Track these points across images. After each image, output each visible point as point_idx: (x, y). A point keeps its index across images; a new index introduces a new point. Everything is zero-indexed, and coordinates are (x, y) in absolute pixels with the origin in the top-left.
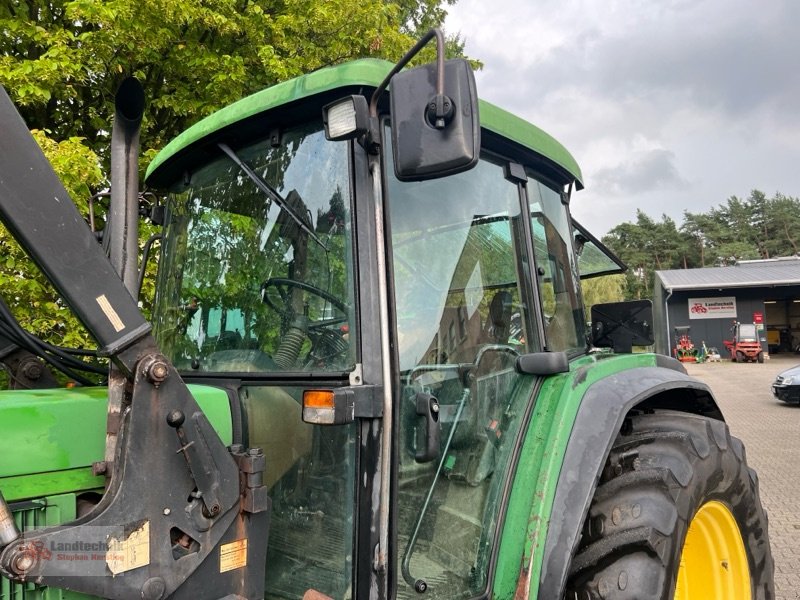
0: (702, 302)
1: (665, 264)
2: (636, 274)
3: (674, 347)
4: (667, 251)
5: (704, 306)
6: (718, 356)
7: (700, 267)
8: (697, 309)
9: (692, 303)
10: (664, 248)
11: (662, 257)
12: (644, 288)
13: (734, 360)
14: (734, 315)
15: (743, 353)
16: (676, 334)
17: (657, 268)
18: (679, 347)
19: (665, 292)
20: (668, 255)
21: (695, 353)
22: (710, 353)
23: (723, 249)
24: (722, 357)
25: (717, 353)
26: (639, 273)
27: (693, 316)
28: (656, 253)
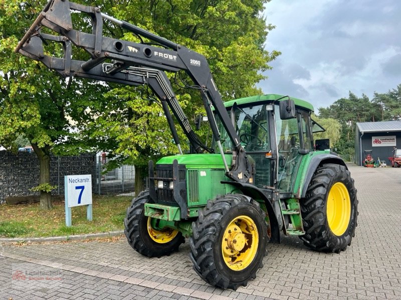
0: (379, 138)
1: (363, 119)
2: (347, 124)
3: (363, 159)
4: (364, 113)
5: (380, 140)
6: (385, 164)
7: (381, 120)
8: (376, 142)
9: (374, 139)
10: (362, 111)
11: (361, 116)
12: (351, 131)
13: (393, 167)
14: (395, 145)
15: (397, 163)
16: (365, 154)
17: (358, 121)
18: (366, 160)
19: (360, 133)
20: (364, 115)
21: (374, 163)
22: (382, 163)
23: (393, 112)
24: (387, 165)
25: (385, 163)
26: (349, 124)
27: (374, 145)
28: (358, 114)
